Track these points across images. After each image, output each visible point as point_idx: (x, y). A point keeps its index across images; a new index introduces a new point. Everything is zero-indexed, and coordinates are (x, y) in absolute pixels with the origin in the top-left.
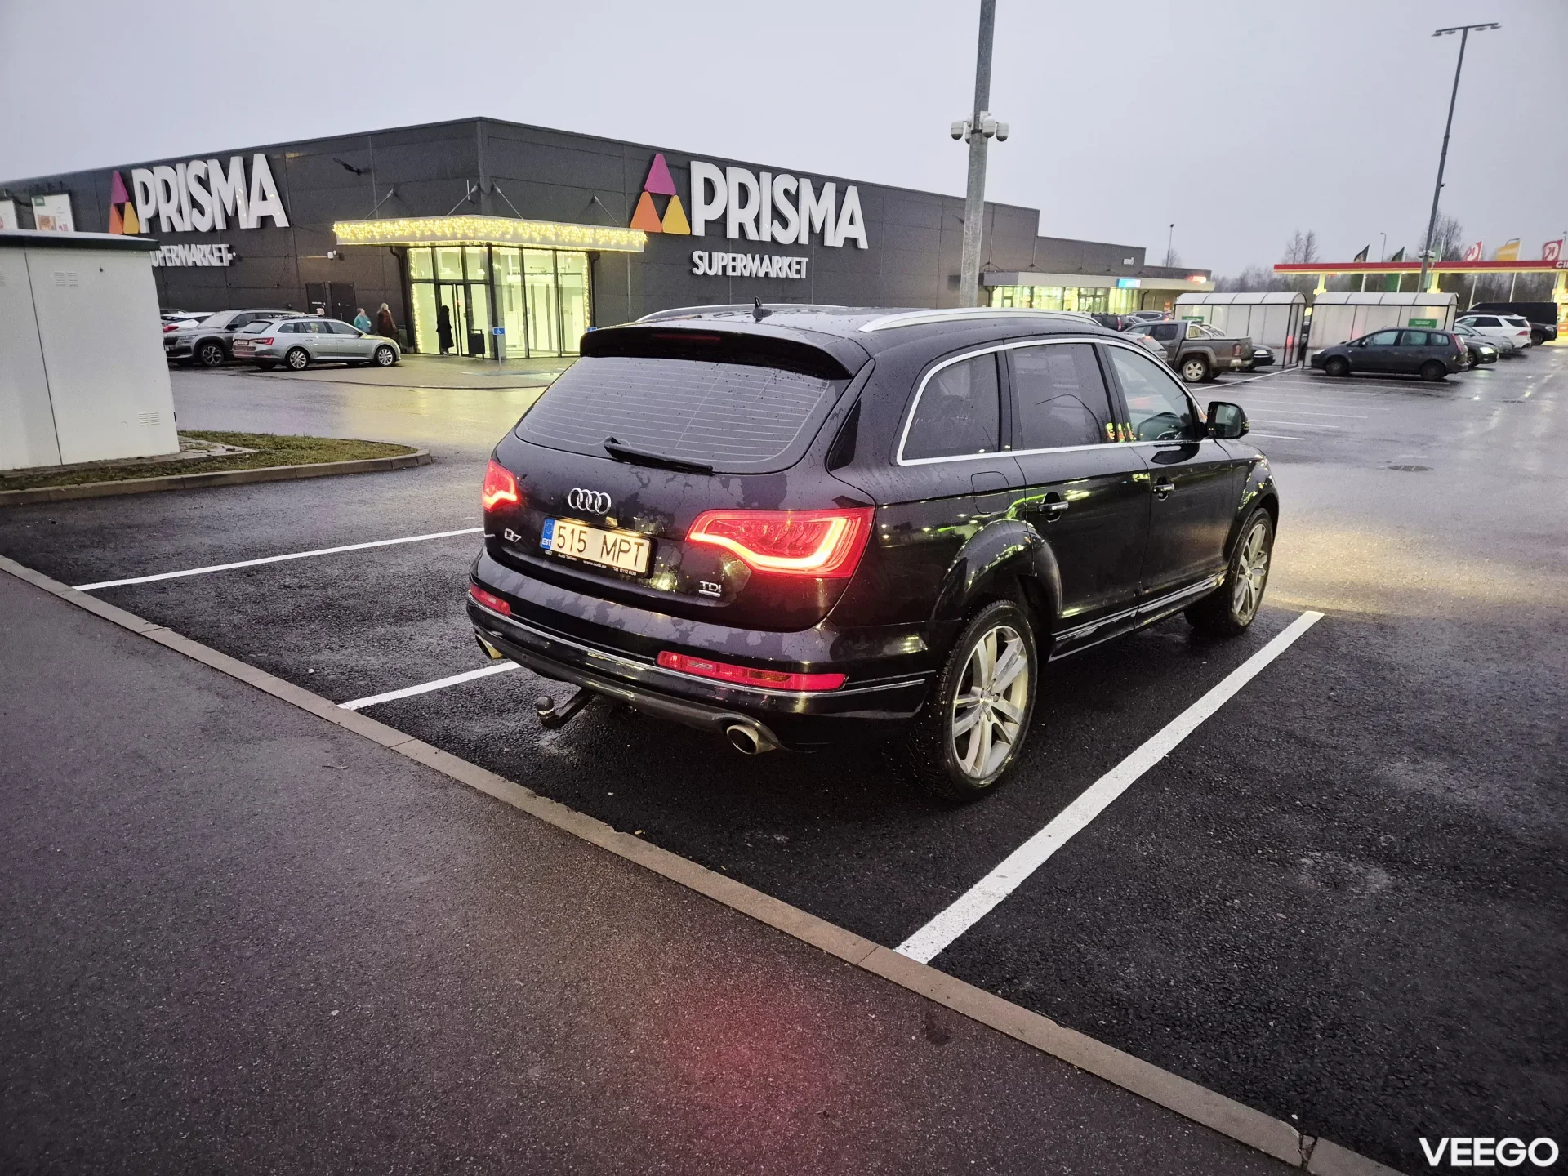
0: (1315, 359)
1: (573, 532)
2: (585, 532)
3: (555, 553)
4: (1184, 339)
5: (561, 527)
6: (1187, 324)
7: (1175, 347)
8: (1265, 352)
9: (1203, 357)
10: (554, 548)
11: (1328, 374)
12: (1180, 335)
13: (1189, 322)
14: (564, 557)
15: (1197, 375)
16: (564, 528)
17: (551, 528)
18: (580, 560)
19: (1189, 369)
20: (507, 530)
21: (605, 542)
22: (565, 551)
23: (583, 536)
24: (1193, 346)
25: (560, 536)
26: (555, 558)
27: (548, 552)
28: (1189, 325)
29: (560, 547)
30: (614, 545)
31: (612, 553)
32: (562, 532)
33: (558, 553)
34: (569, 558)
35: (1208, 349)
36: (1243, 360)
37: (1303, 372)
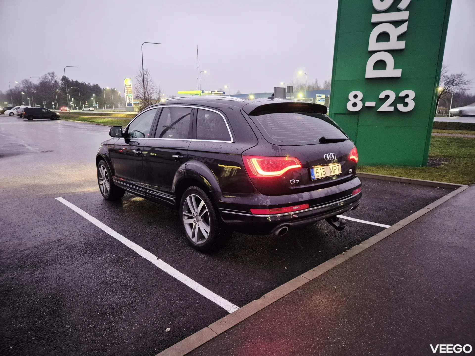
1: (320, 170)
2: (324, 168)
3: (318, 179)
5: (316, 170)
10: (316, 177)
14: (321, 179)
16: (317, 170)
17: (313, 172)
18: (326, 177)
20: (291, 181)
21: (330, 169)
22: (320, 177)
23: (324, 170)
25: (317, 173)
26: (318, 180)
27: (315, 180)
29: (318, 176)
30: (333, 168)
31: (333, 171)
32: (317, 171)
33: (319, 178)
34: (322, 178)
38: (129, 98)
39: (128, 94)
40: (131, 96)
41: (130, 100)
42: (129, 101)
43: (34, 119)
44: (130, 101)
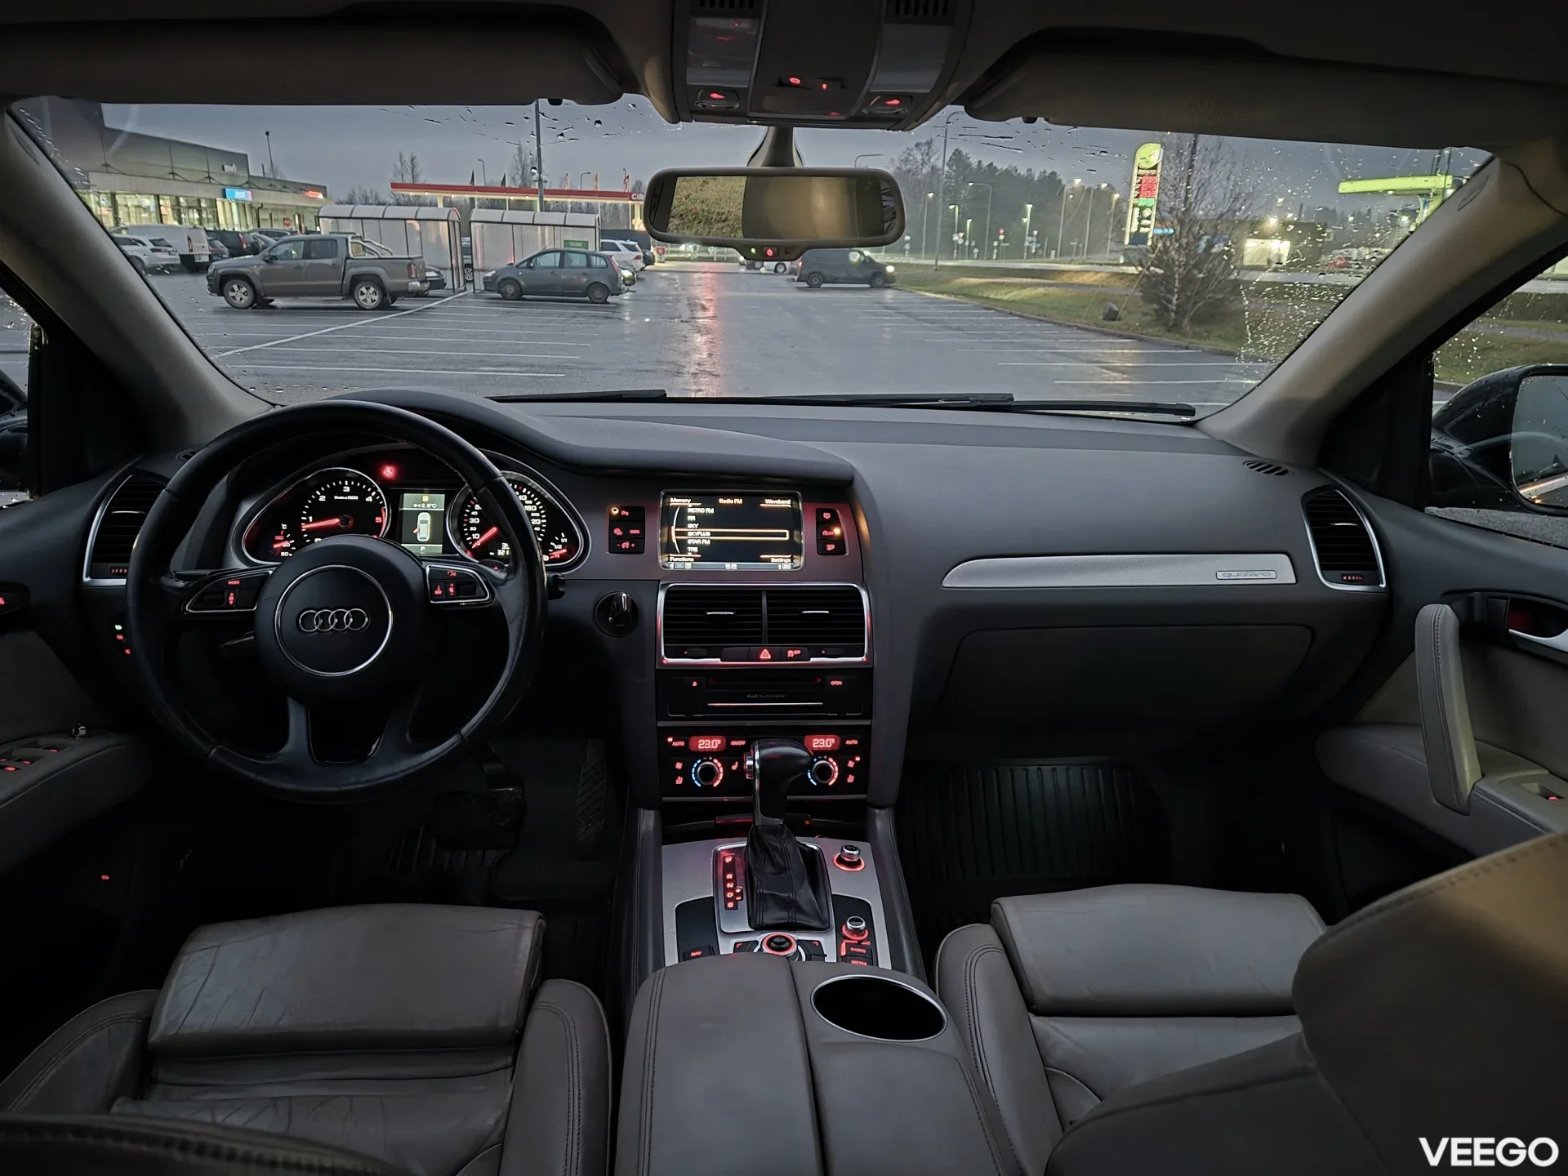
0: (488, 283)
4: (348, 257)
6: (347, 240)
7: (339, 267)
8: (434, 274)
9: (375, 280)
11: (504, 298)
12: (342, 253)
13: (350, 237)
15: (373, 301)
19: (362, 294)
24: (359, 266)
28: (350, 240)
35: (379, 271)
36: (421, 282)
37: (476, 295)
38: (1141, 213)
39: (1142, 202)
40: (1151, 208)
41: (1145, 222)
42: (1140, 226)
43: (823, 285)
44: (1145, 226)
